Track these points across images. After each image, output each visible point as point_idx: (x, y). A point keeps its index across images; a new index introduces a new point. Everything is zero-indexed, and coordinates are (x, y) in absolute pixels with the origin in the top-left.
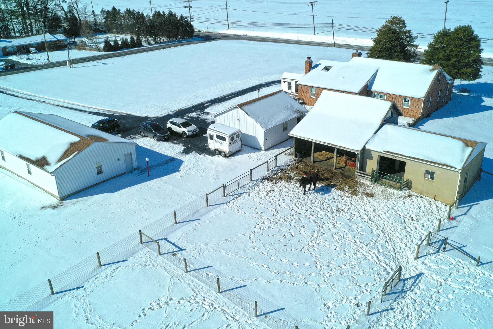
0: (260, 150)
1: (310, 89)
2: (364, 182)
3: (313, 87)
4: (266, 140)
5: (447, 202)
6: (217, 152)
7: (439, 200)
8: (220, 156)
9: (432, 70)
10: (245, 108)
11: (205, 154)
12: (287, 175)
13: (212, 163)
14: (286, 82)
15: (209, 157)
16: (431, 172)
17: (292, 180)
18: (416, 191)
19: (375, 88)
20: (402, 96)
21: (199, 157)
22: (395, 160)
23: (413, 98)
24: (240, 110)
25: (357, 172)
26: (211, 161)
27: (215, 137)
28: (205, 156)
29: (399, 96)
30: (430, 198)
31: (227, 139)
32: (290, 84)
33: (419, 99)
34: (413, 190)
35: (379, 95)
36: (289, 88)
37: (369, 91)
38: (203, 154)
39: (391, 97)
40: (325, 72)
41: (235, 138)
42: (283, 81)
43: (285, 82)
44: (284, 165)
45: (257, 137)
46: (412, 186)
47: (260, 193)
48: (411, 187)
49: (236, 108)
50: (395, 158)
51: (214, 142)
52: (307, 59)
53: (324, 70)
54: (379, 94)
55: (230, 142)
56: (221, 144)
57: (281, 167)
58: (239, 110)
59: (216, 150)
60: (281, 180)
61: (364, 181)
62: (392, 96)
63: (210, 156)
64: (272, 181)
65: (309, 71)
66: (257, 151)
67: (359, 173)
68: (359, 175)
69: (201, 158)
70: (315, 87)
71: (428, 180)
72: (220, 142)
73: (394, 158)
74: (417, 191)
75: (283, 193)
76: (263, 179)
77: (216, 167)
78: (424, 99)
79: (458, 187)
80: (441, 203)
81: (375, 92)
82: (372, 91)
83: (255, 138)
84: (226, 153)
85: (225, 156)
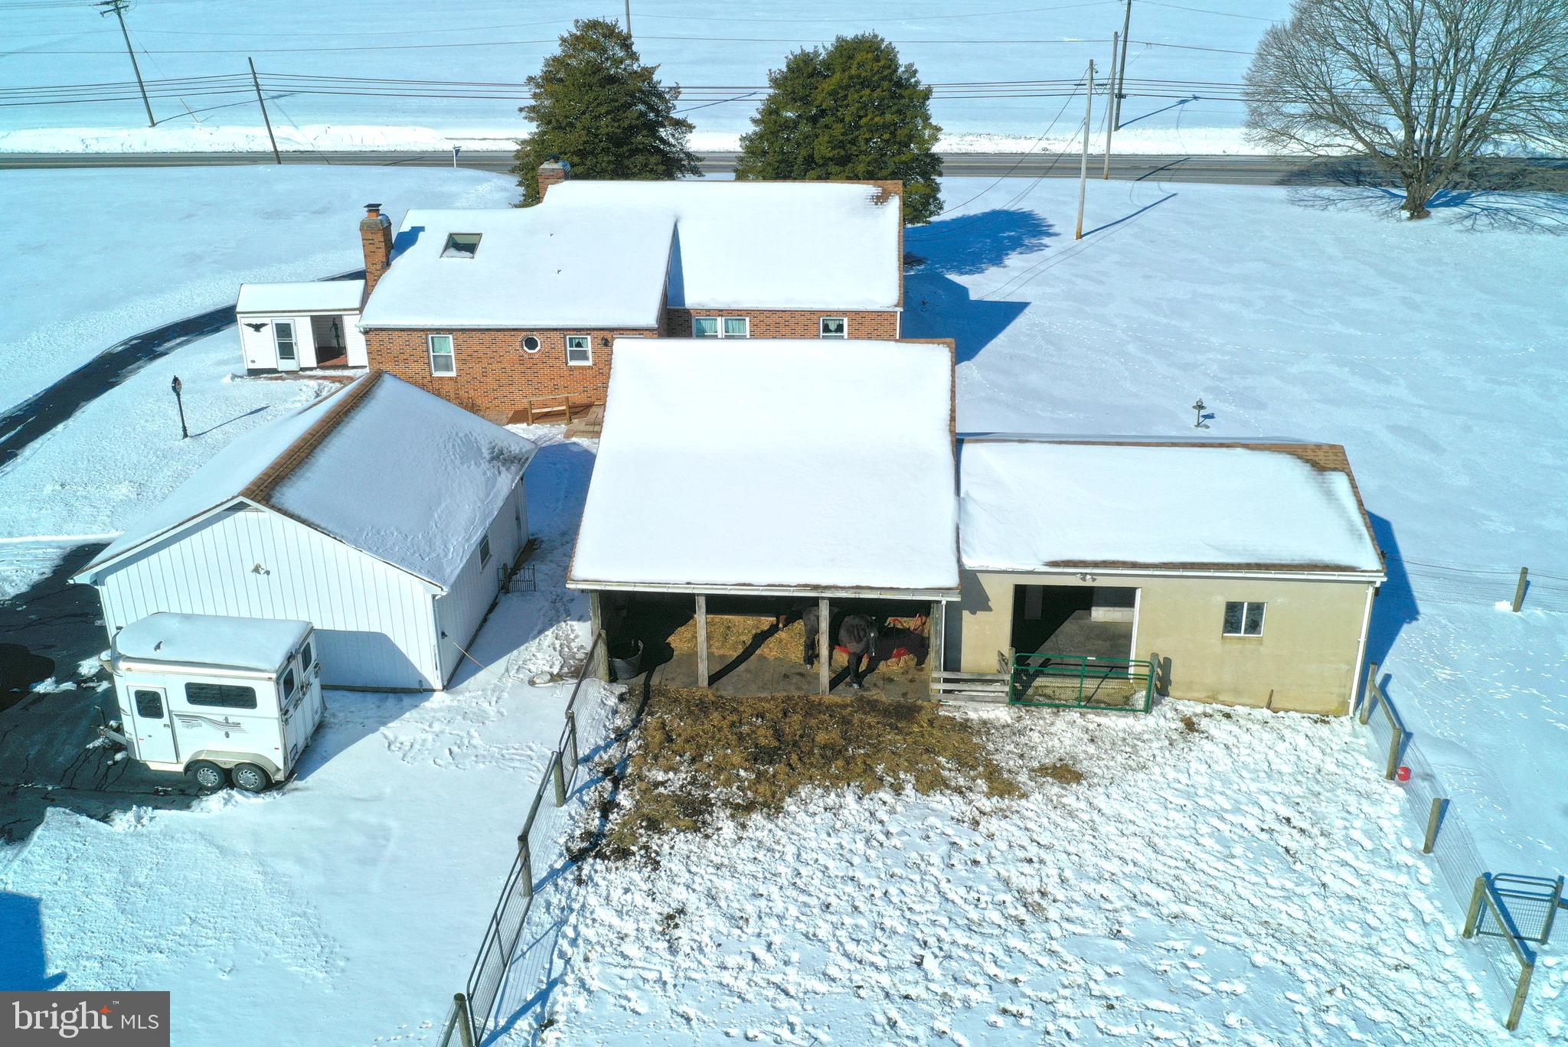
0: (422, 691)
1: (427, 343)
2: (985, 716)
3: (438, 331)
4: (443, 634)
5: (1318, 708)
6: (209, 778)
7: (1288, 706)
8: (234, 793)
9: (881, 199)
10: (291, 494)
11: (139, 806)
12: (661, 790)
13: (222, 851)
14: (263, 325)
15: (167, 817)
16: (1249, 604)
17: (711, 814)
18: (1189, 695)
19: (693, 297)
20: (812, 312)
21: (110, 838)
22: (1091, 588)
23: (857, 313)
24: (268, 515)
25: (938, 680)
26: (205, 837)
27: (176, 700)
28: (145, 821)
29: (802, 313)
30: (1253, 707)
31: (267, 694)
32: (284, 331)
33: (879, 313)
34: (1178, 694)
35: (720, 322)
36: (286, 350)
37: (678, 311)
38: (129, 808)
39: (768, 321)
40: (459, 261)
41: (300, 676)
42: (249, 325)
43: (257, 328)
44: (602, 743)
45: (390, 635)
46: (1172, 678)
47: (631, 949)
48: (1169, 682)
49: (240, 507)
50: (1094, 580)
51: (172, 726)
52: (364, 214)
53: (452, 251)
54: (719, 319)
55: (284, 702)
56: (227, 729)
57: (597, 759)
58: (261, 518)
59: (194, 766)
60: (662, 832)
61: (981, 713)
62: (775, 318)
63: (174, 813)
64: (624, 854)
65: (387, 264)
66: (407, 700)
67: (946, 681)
68: (945, 691)
69: (129, 840)
70: (450, 331)
71: (1240, 638)
72: (221, 719)
73: (1089, 583)
74: (1196, 695)
75: (735, 905)
76: (576, 858)
77: (265, 873)
78: (900, 310)
79: (1363, 640)
80: (1299, 715)
81: (699, 311)
82: (687, 312)
83: (379, 641)
84: (270, 770)
85: (267, 783)
